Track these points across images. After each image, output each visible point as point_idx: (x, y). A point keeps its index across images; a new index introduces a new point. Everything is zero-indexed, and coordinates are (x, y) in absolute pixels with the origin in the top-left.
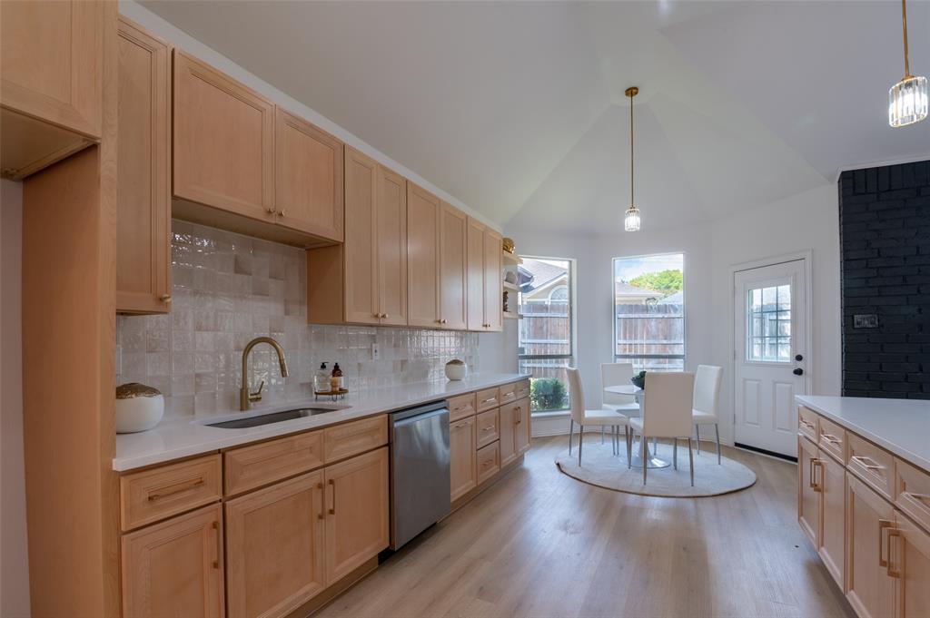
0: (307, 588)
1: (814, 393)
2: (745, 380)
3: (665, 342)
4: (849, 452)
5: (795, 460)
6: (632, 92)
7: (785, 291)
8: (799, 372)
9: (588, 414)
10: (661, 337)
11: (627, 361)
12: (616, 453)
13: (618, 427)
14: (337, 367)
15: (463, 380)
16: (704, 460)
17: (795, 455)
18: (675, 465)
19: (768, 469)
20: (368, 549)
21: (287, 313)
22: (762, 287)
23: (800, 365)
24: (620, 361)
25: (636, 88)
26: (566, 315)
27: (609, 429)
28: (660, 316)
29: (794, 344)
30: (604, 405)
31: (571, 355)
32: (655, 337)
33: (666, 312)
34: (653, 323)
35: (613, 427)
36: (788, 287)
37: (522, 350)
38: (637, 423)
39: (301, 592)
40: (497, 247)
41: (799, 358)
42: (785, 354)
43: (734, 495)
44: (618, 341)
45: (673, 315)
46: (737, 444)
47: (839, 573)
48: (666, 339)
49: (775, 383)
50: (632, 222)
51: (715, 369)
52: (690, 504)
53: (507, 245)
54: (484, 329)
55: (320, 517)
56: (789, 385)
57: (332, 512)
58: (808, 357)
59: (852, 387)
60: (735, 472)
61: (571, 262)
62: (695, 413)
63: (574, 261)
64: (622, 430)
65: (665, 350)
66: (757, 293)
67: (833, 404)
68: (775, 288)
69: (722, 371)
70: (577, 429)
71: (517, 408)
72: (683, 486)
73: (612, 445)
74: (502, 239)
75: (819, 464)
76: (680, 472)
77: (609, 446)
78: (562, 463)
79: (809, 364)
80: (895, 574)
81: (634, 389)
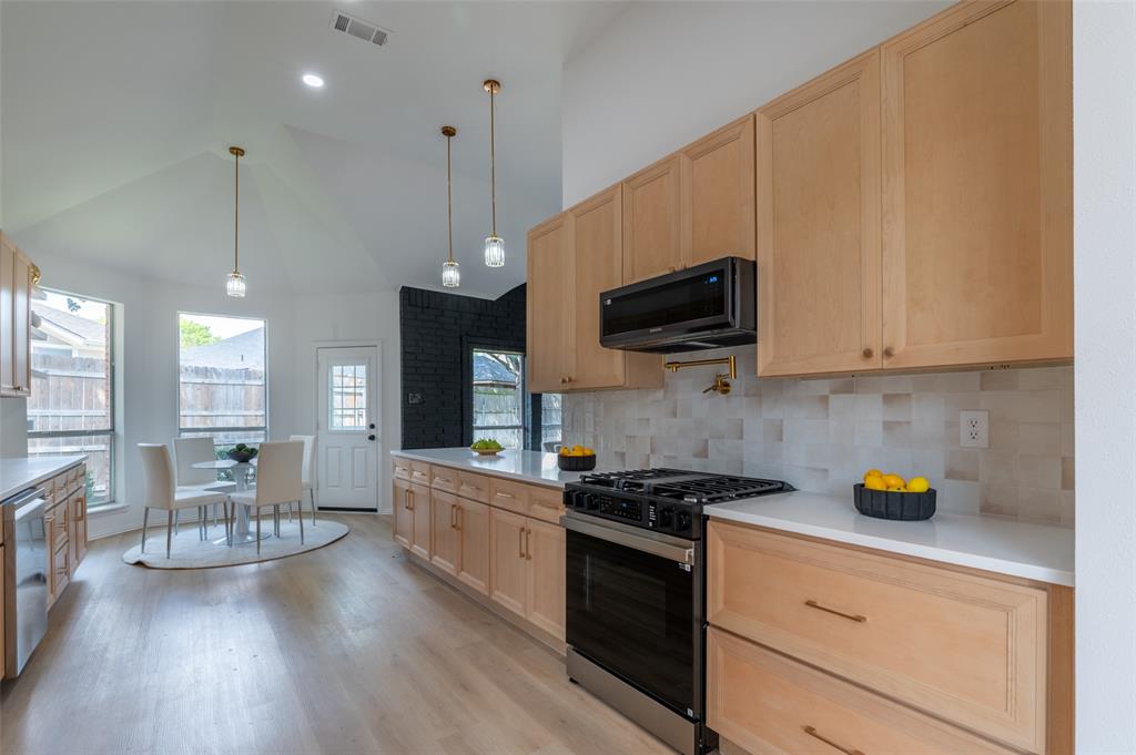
2: (327, 448)
3: (205, 413)
4: (432, 477)
6: (238, 152)
7: (361, 370)
8: (372, 438)
10: (199, 407)
13: (205, 507)
16: (309, 525)
18: (278, 534)
22: (342, 366)
23: (373, 432)
25: (243, 151)
28: (199, 380)
29: (369, 416)
30: (188, 488)
31: (113, 430)
33: (207, 377)
35: (200, 508)
36: (362, 367)
38: (241, 496)
41: (372, 426)
42: (363, 423)
45: (215, 381)
46: (320, 508)
47: (425, 552)
48: (206, 409)
49: (354, 448)
50: (236, 287)
54: (13, 393)
56: (363, 450)
58: (379, 425)
60: (328, 528)
61: (112, 306)
63: (120, 308)
64: (216, 513)
67: (397, 452)
68: (352, 367)
70: (158, 519)
71: (78, 500)
72: (294, 546)
73: (198, 530)
74: (28, 264)
75: (412, 492)
76: (282, 538)
77: (194, 533)
78: (142, 558)
79: (380, 431)
80: (458, 529)
81: (230, 463)
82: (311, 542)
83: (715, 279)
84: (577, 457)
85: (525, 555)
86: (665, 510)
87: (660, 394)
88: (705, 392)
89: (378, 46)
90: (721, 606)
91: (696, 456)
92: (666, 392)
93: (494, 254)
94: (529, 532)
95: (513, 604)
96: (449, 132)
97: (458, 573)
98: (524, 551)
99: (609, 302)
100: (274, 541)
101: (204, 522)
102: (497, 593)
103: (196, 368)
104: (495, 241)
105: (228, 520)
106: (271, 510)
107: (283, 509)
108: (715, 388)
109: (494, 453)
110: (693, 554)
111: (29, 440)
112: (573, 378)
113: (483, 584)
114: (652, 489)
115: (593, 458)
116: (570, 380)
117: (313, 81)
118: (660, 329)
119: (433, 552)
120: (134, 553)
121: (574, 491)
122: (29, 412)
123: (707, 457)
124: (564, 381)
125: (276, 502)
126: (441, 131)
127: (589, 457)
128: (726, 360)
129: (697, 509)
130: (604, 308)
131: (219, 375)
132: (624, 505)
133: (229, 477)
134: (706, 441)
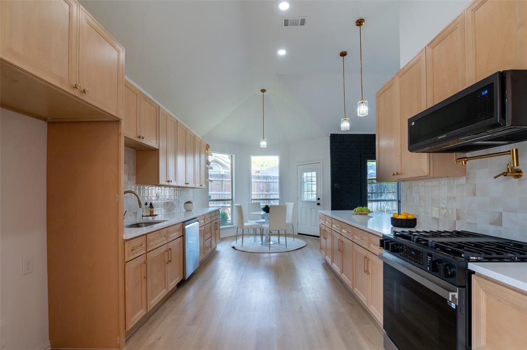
0: (163, 292)
1: (323, 210)
2: (301, 208)
3: (266, 193)
4: (332, 224)
5: (319, 237)
6: (263, 91)
7: (314, 174)
8: (319, 204)
9: (245, 224)
11: (258, 201)
12: (255, 241)
13: (256, 229)
14: (151, 204)
15: (193, 211)
16: (290, 240)
17: (319, 235)
18: (279, 243)
19: (311, 241)
20: (178, 278)
21: (129, 179)
22: (307, 172)
23: (319, 201)
24: (253, 201)
25: (265, 90)
26: (230, 180)
27: (252, 231)
28: (265, 181)
29: (317, 194)
30: (249, 221)
31: (232, 199)
32: (262, 191)
34: (262, 184)
35: (254, 229)
36: (315, 173)
37: (210, 197)
38: (266, 226)
39: (162, 292)
40: (204, 148)
41: (319, 199)
42: (314, 198)
43: (300, 250)
44: (253, 193)
46: (299, 234)
47: (330, 260)
48: (267, 192)
49: (311, 209)
50: (263, 144)
51: (292, 204)
52: (286, 254)
53: (207, 147)
55: (167, 263)
56: (315, 209)
57: (170, 261)
58: (321, 199)
59: (334, 207)
60: (299, 242)
61: (231, 156)
62: (287, 222)
63: (234, 156)
64: (258, 232)
65: (267, 197)
66: (305, 174)
67: (329, 212)
68: (311, 173)
69: (294, 205)
70: (240, 232)
71: (216, 223)
72: (283, 249)
73: (253, 238)
74: (205, 144)
75: (326, 231)
76: (281, 245)
77: (252, 238)
78: (235, 246)
79: (322, 201)
80: (341, 252)
81: (263, 213)
82: (290, 248)
83: (486, 92)
84: (402, 219)
85: (367, 272)
86: (437, 260)
87: (463, 180)
88: (495, 178)
89: (303, 26)
90: (483, 343)
91: (492, 224)
92: (467, 178)
93: (363, 110)
94: (369, 260)
95: (362, 298)
96: (343, 54)
97: (341, 274)
98: (366, 269)
99: (413, 124)
100: (277, 245)
101: (255, 235)
102: (356, 289)
103: (264, 176)
104: (362, 103)
105: (262, 235)
106: (277, 232)
107: (281, 232)
108: (505, 174)
109: (367, 214)
110: (457, 297)
111: (210, 202)
112: (399, 172)
113: (350, 282)
114: (434, 245)
115: (415, 220)
116: (397, 174)
117: (282, 52)
118: (445, 136)
119: (333, 261)
120: (234, 244)
121: (386, 240)
122: (210, 193)
123: (501, 225)
124: (394, 174)
125: (279, 229)
126: (339, 55)
127: (413, 219)
128: (509, 152)
129: (463, 264)
130: (410, 127)
131: (271, 178)
132: (413, 253)
133: (263, 218)
134: (501, 213)
